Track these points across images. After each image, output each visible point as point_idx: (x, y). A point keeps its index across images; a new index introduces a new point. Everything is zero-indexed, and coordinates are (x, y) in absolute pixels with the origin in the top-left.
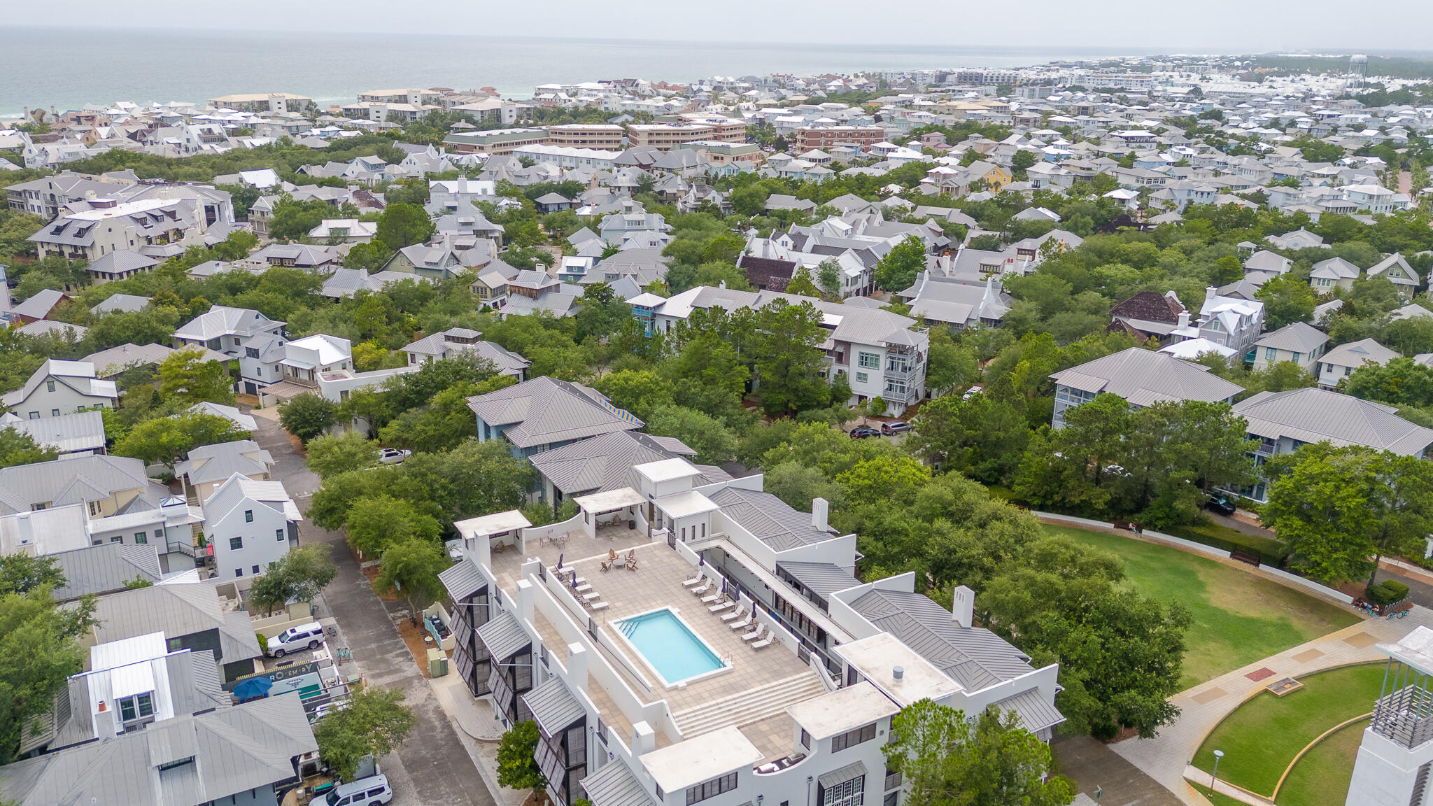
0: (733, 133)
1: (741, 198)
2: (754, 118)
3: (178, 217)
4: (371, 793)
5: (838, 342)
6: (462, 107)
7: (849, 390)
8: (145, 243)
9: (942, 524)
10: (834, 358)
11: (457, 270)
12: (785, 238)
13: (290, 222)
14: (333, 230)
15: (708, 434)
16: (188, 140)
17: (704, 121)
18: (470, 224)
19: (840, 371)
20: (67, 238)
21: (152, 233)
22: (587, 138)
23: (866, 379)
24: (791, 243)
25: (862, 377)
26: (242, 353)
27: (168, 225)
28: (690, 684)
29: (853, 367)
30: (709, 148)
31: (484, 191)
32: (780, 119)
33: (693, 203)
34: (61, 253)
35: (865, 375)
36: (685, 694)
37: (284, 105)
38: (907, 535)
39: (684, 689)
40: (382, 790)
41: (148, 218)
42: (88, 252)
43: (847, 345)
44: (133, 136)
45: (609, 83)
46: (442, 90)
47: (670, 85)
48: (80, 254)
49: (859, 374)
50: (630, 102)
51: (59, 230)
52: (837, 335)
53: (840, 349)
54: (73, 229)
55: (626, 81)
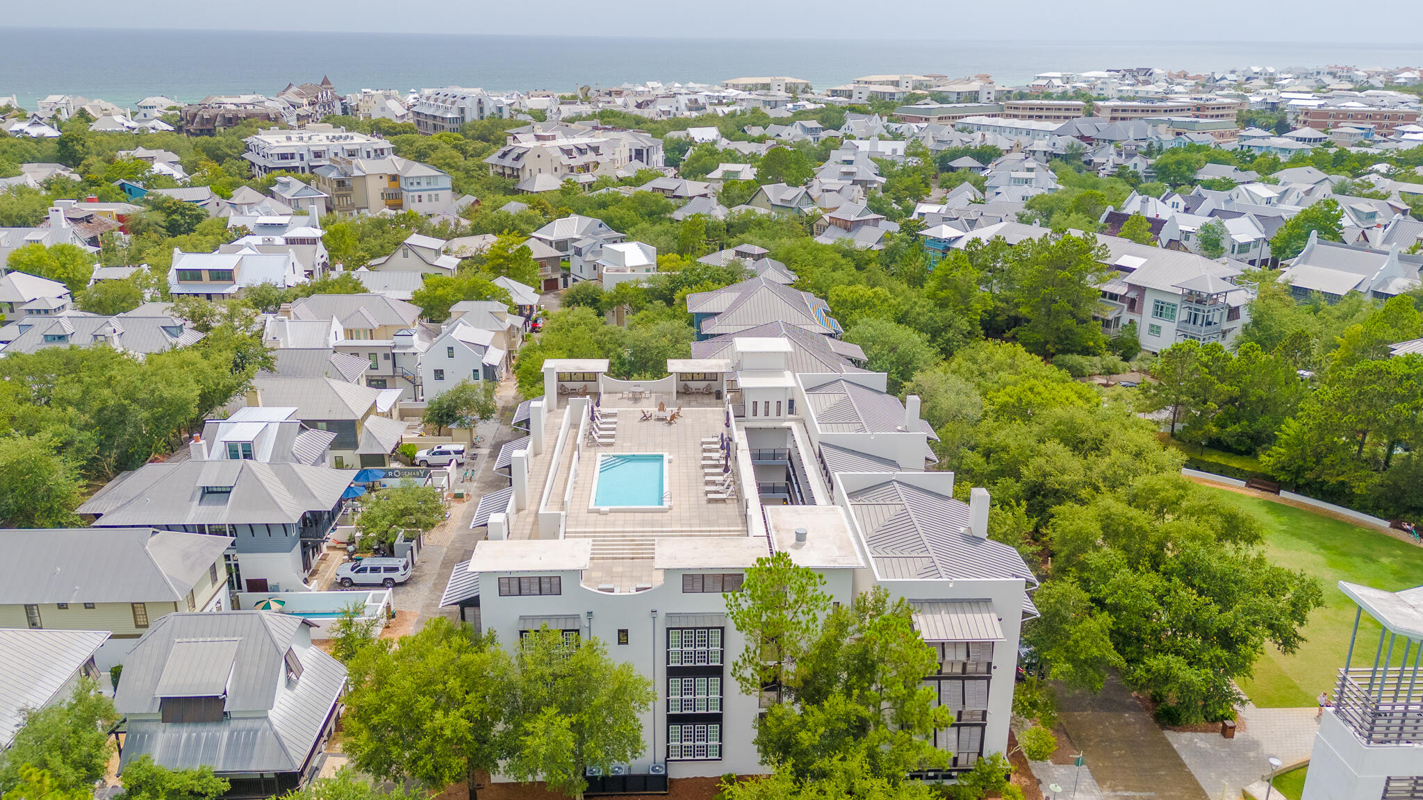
0: (1220, 112)
1: (1166, 166)
2: (1264, 102)
3: (601, 152)
4: (387, 570)
5: (1132, 287)
6: (940, 89)
7: (1137, 344)
8: (567, 171)
9: (1053, 446)
10: (1126, 306)
11: (807, 210)
12: (1177, 198)
13: (695, 165)
14: (726, 173)
15: (901, 349)
16: (677, 109)
17: (1188, 100)
18: (852, 174)
19: (1131, 321)
20: (508, 162)
21: (573, 162)
22: (1044, 113)
23: (1159, 333)
24: (1182, 204)
25: (1155, 330)
26: (571, 252)
27: (590, 157)
28: (611, 511)
29: (1145, 318)
30: (1171, 123)
31: (894, 151)
32: (1293, 102)
33: (1110, 169)
34: (504, 174)
35: (1159, 327)
36: (603, 517)
37: (783, 88)
38: (1008, 453)
39: (605, 513)
40: (396, 569)
41: (574, 150)
42: (520, 173)
43: (1141, 290)
44: (639, 106)
45: (1118, 71)
46: (935, 77)
47: (1191, 75)
48: (515, 174)
49: (1152, 326)
50: (1129, 88)
51: (504, 155)
52: (1132, 278)
53: (1132, 295)
54: (513, 155)
55: (1139, 70)
